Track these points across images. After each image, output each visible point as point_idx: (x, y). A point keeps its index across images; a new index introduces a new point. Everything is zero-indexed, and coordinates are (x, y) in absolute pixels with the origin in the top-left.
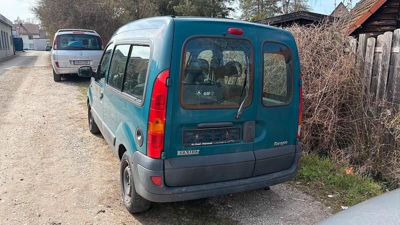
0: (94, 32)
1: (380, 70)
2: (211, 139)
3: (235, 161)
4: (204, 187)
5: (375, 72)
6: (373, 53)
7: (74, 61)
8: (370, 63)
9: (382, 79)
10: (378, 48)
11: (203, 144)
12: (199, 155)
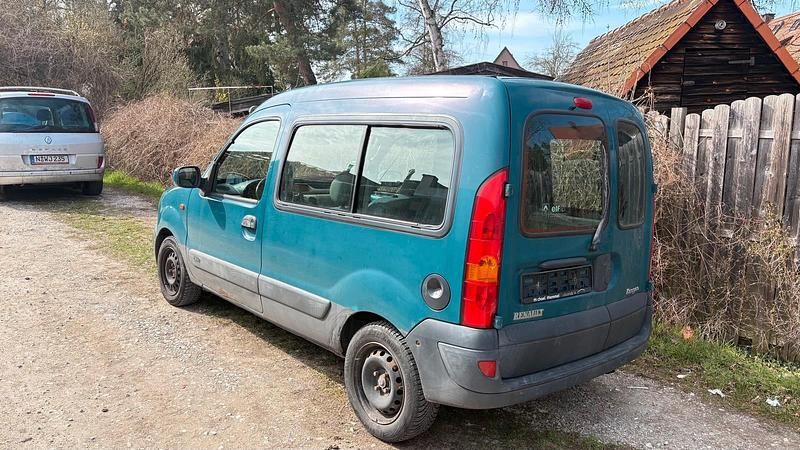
0: (73, 94)
1: (711, 165)
2: (556, 289)
3: (589, 326)
4: (550, 374)
5: (701, 170)
6: (697, 139)
7: (32, 156)
8: (692, 155)
9: (715, 181)
10: (704, 131)
11: (548, 297)
12: (544, 317)
